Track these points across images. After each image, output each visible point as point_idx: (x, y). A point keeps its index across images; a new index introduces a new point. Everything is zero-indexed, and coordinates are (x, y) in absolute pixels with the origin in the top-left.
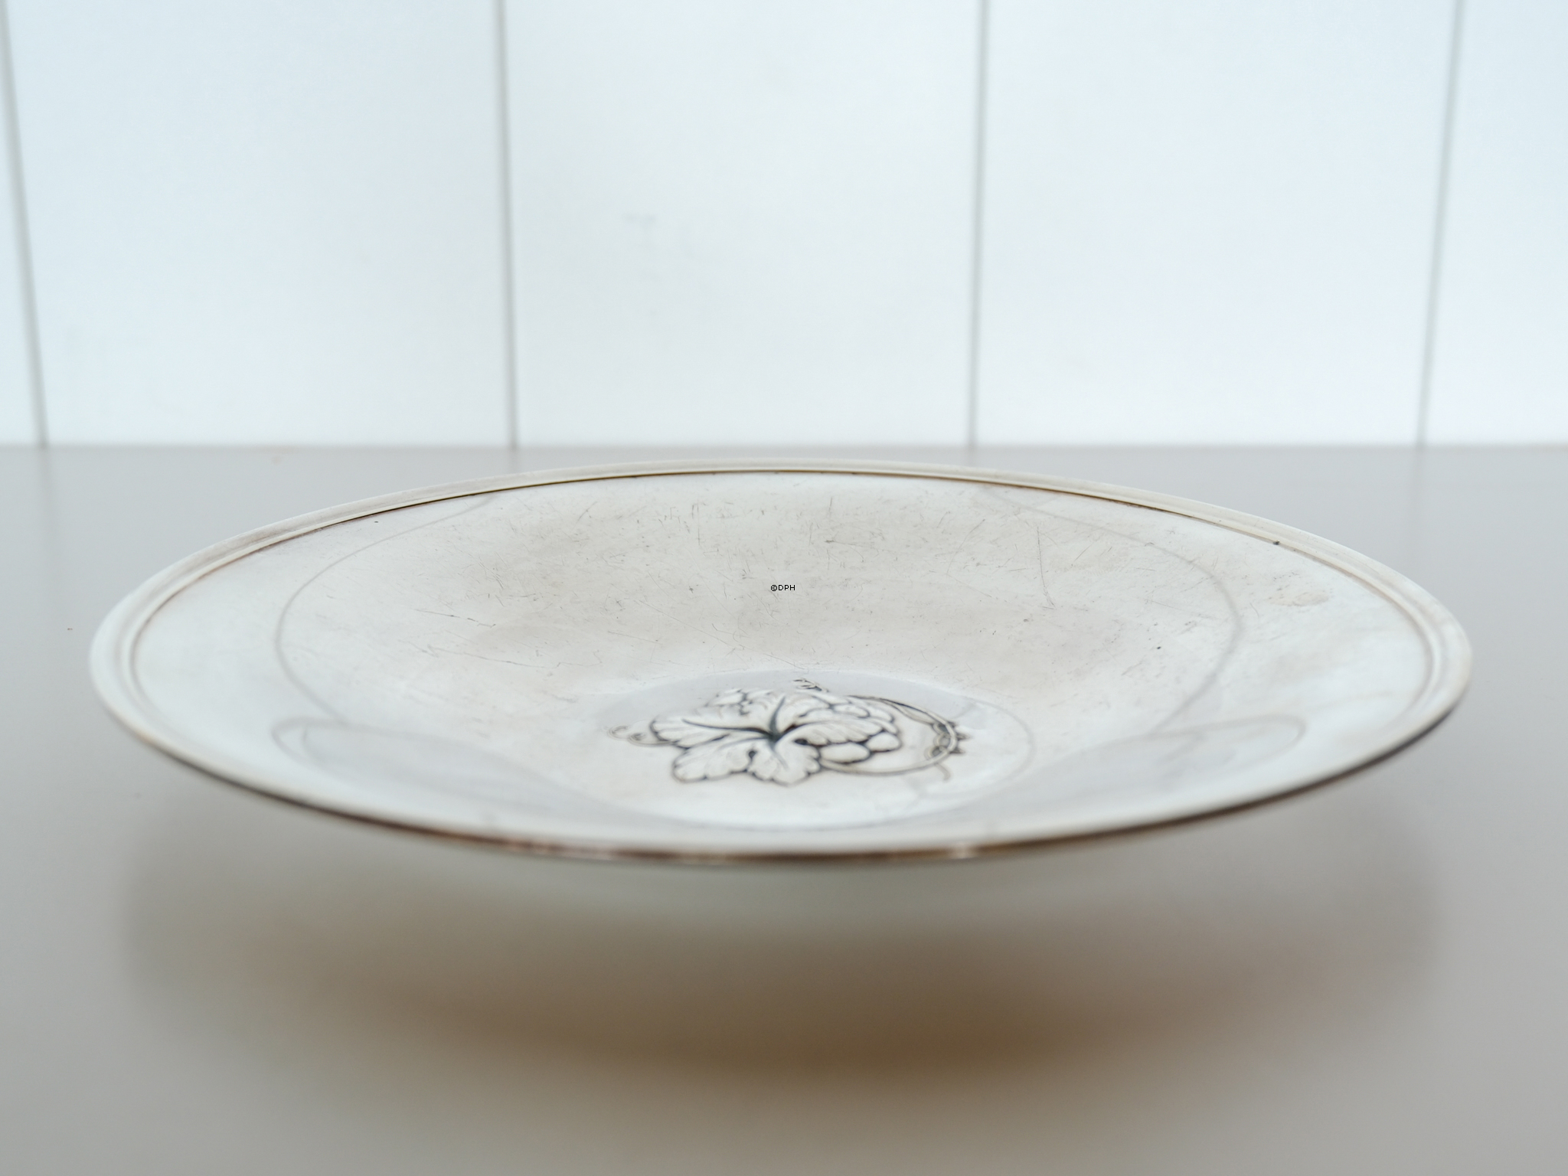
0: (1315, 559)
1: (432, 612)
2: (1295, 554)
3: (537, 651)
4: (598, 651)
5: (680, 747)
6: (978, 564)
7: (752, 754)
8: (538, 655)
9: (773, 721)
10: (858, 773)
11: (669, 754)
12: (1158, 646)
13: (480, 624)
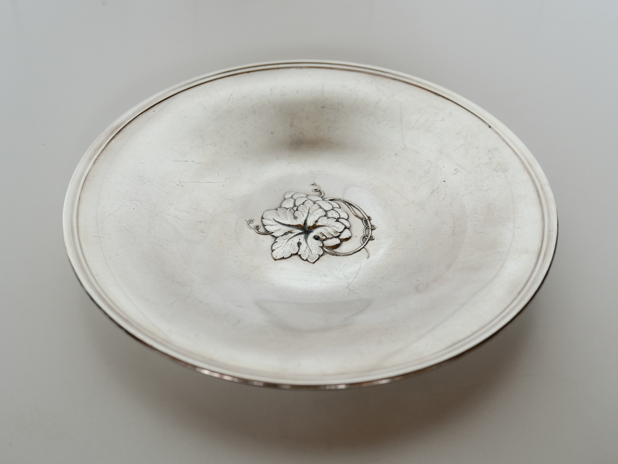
0: (504, 140)
1: (179, 161)
2: (496, 135)
3: (218, 173)
4: (240, 169)
5: (273, 236)
6: (378, 122)
7: (299, 244)
8: (218, 176)
9: (305, 223)
10: (336, 254)
11: (269, 239)
12: (444, 180)
13: (197, 163)
